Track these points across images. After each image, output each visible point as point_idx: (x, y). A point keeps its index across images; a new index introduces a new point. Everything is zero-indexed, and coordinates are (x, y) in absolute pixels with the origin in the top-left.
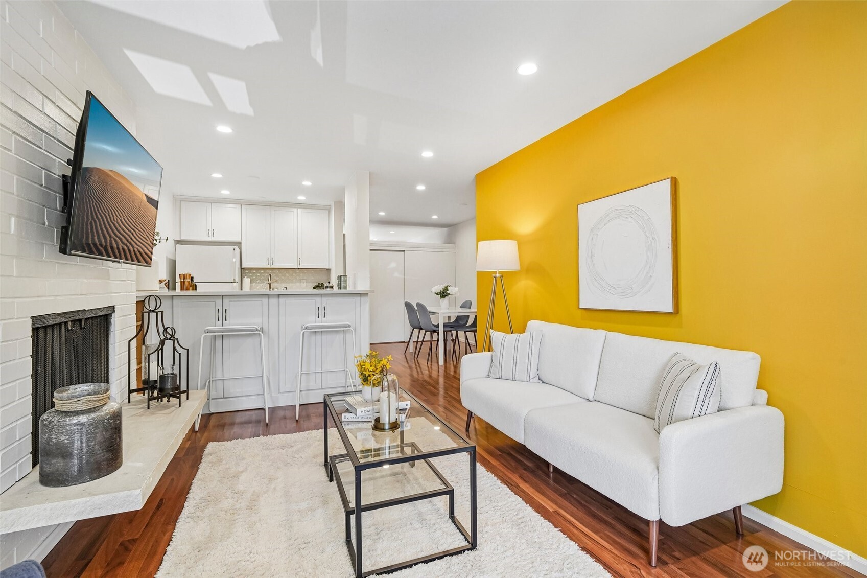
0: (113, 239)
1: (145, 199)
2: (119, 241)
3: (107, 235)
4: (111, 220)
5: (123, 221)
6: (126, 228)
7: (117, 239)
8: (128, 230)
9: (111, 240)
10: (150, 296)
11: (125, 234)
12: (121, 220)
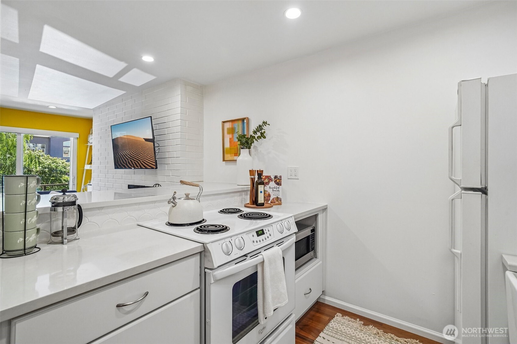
0: (129, 160)
1: (144, 140)
2: (132, 160)
3: (126, 159)
4: (127, 154)
5: (133, 152)
6: (135, 154)
7: (131, 160)
8: (136, 155)
9: (128, 161)
10: (156, 184)
11: (135, 157)
12: (132, 153)
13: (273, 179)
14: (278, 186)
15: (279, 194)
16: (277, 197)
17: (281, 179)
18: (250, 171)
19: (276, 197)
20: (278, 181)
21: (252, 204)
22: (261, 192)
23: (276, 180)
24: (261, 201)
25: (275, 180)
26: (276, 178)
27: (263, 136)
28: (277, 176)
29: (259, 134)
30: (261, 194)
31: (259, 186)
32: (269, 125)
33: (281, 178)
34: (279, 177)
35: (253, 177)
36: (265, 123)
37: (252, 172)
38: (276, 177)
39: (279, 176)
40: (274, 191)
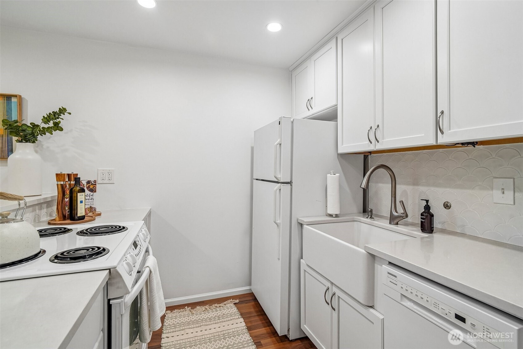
13: (85, 185)
14: (92, 194)
15: (93, 203)
16: (91, 207)
17: (96, 184)
18: (57, 175)
19: (89, 206)
20: (91, 187)
21: (62, 219)
22: (81, 202)
23: (90, 186)
24: (82, 213)
25: (87, 186)
26: (90, 183)
27: (57, 127)
28: (91, 181)
29: (51, 124)
30: (82, 204)
31: (79, 194)
32: (70, 114)
33: (96, 182)
34: (93, 182)
35: (62, 183)
36: (62, 111)
37: (59, 176)
38: (88, 182)
39: (92, 180)
40: (86, 199)
